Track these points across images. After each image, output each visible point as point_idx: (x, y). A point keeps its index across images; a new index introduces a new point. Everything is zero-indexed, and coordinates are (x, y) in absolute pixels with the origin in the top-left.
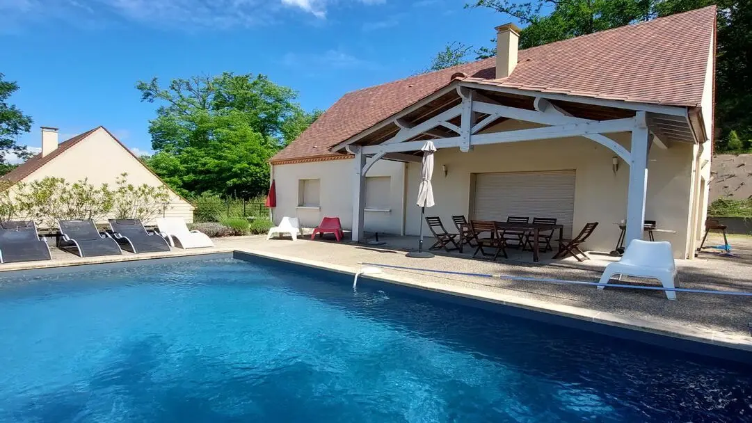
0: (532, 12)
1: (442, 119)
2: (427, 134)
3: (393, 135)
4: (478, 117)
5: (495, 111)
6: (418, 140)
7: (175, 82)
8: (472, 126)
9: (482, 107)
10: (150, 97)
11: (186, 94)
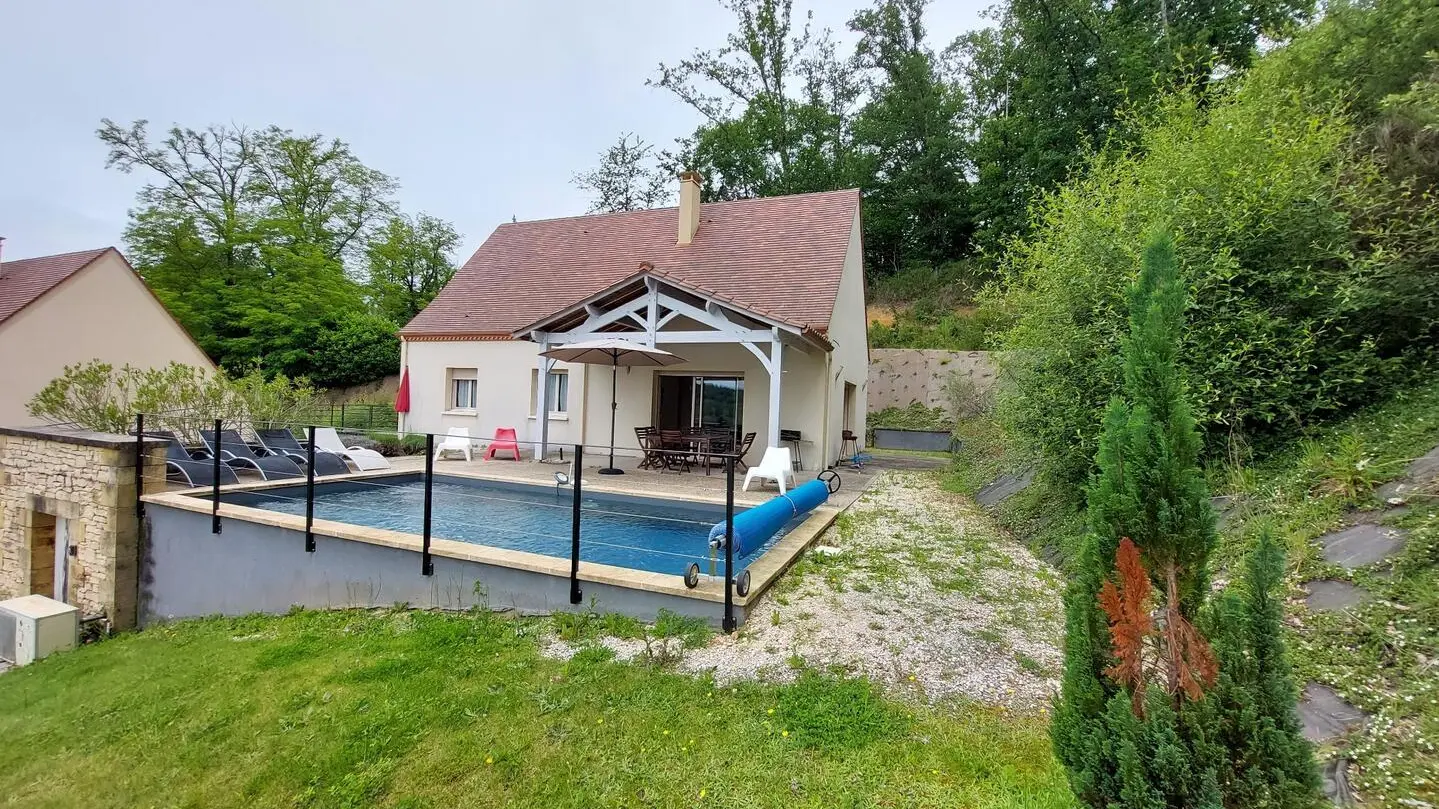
0: (722, 112)
1: (628, 310)
2: (620, 323)
3: (581, 322)
4: (663, 312)
5: (679, 308)
6: (610, 331)
7: (176, 132)
8: (657, 321)
9: (667, 301)
10: (123, 160)
11: (198, 162)
